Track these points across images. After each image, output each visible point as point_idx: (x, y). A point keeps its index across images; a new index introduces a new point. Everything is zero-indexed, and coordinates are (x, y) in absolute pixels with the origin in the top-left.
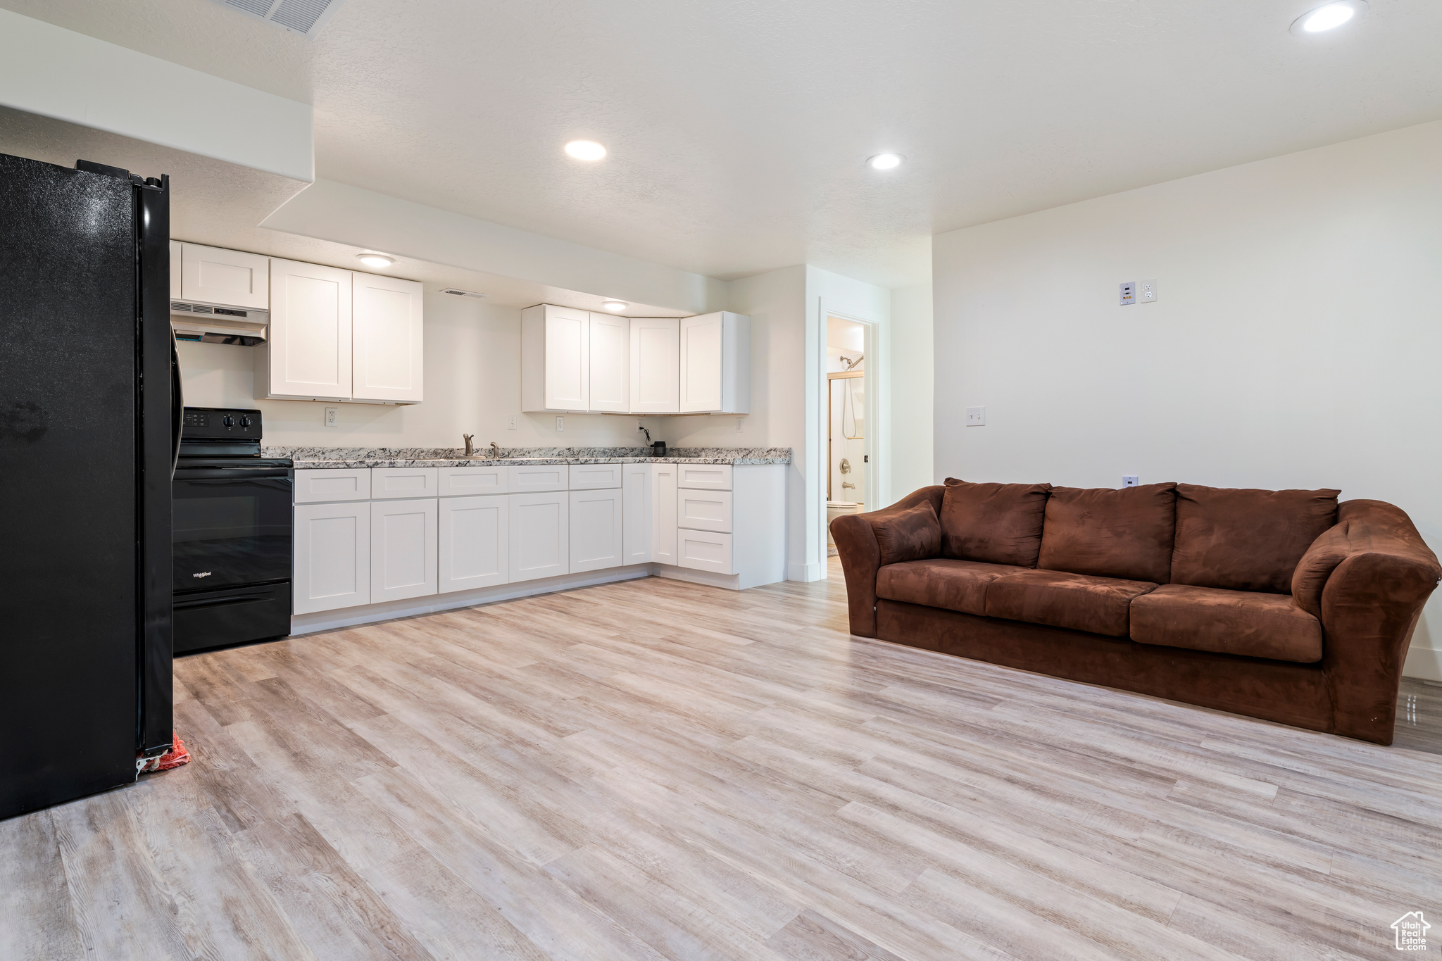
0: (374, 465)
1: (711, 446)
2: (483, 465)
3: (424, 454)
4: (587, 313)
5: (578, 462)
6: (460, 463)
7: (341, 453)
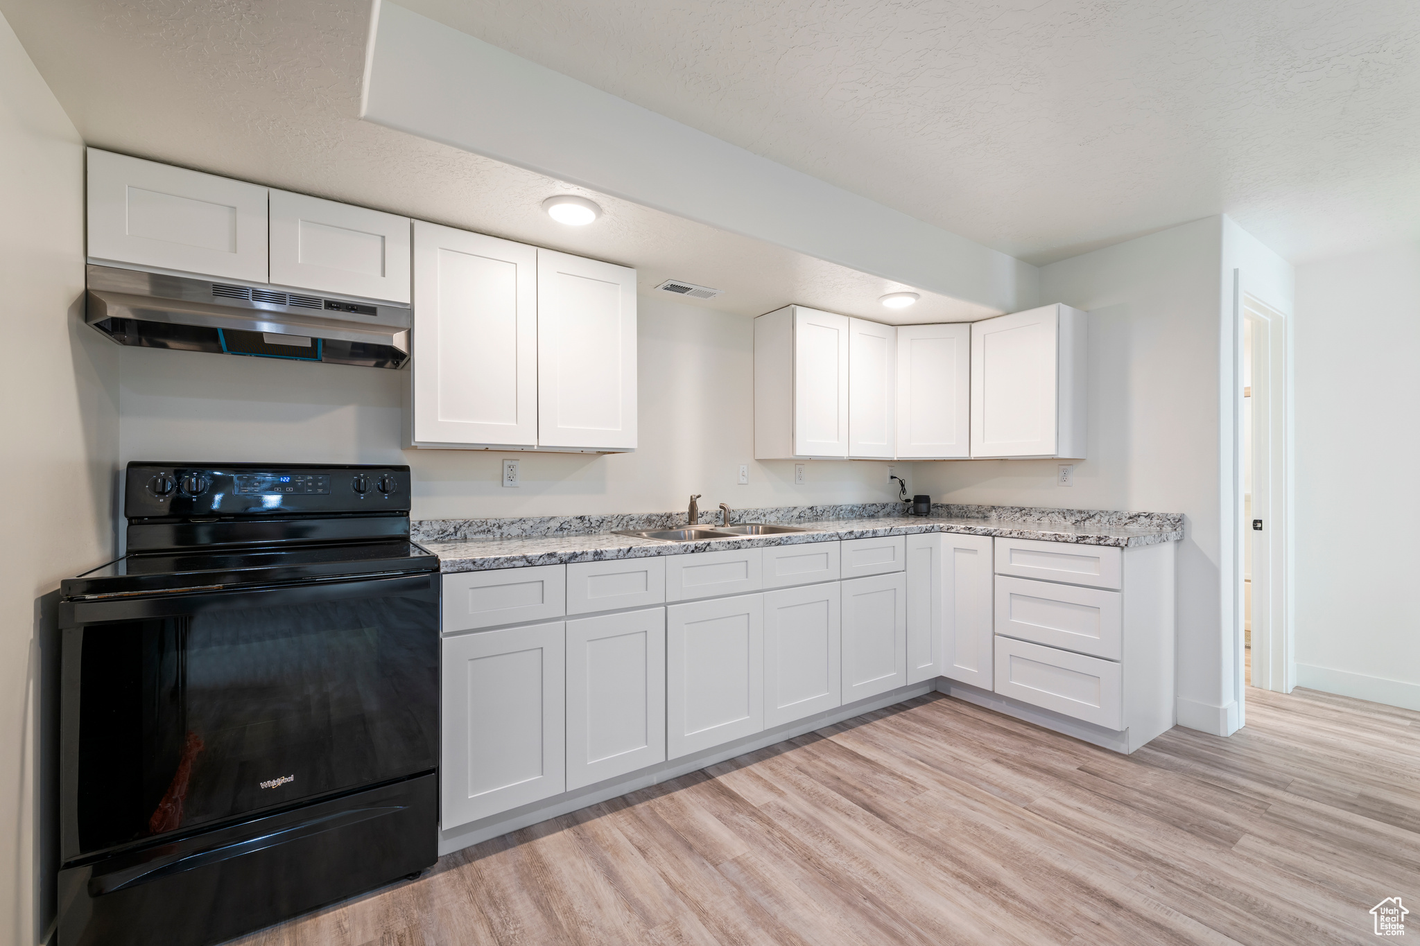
0: (570, 558)
1: (1008, 504)
2: (729, 549)
3: (634, 522)
4: (847, 318)
5: (853, 536)
6: (696, 547)
7: (525, 526)
